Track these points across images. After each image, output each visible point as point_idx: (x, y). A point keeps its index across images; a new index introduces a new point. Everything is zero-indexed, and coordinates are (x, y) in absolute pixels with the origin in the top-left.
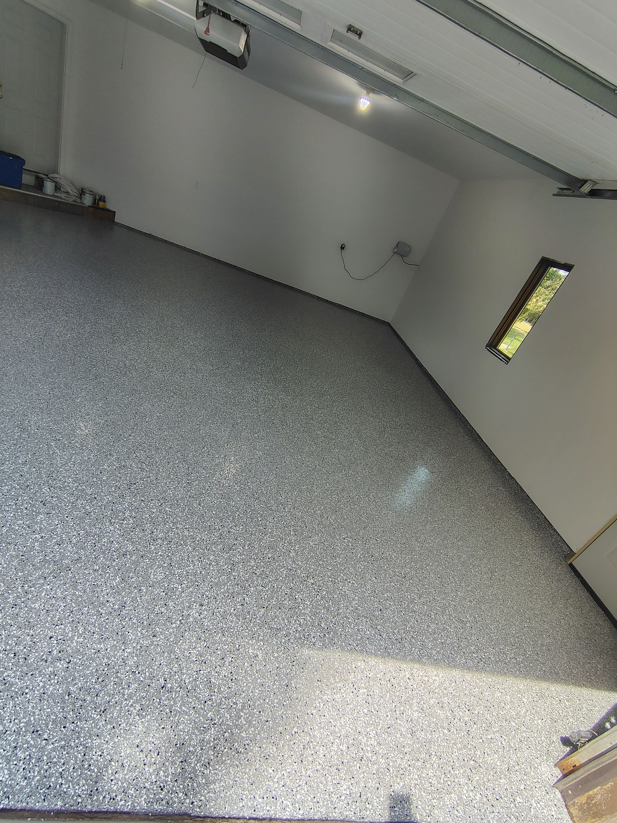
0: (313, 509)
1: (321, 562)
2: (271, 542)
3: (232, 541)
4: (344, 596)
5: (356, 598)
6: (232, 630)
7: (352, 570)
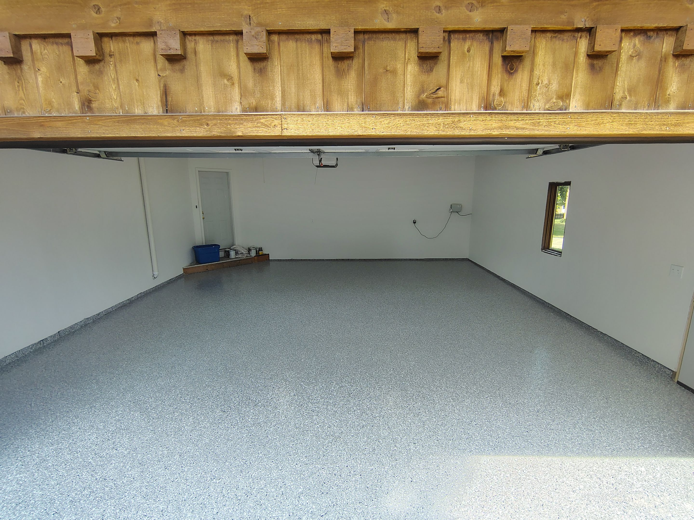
0: (460, 386)
1: (476, 413)
2: (441, 407)
3: (417, 411)
4: (499, 427)
5: (508, 428)
6: (437, 453)
7: (499, 414)
